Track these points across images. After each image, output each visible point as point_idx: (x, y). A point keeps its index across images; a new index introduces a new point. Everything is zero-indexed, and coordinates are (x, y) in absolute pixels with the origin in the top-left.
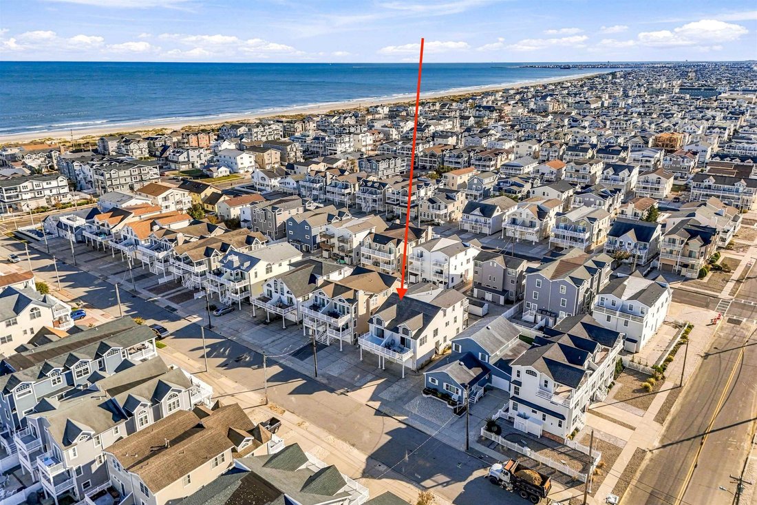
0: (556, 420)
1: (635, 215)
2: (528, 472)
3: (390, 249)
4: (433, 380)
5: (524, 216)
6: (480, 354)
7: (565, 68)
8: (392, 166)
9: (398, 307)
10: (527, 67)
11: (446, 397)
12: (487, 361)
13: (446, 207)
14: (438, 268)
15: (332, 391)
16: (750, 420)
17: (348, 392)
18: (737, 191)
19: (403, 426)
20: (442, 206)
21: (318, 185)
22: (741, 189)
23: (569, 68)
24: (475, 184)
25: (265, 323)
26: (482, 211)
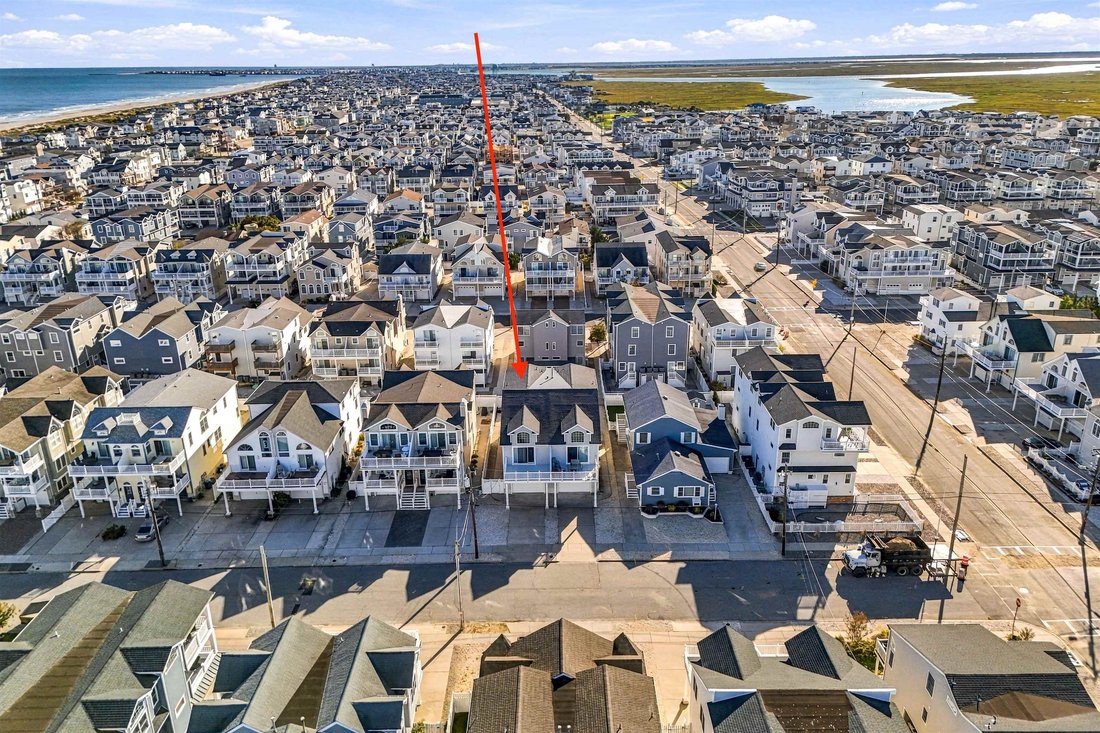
0: (842, 476)
1: (581, 242)
2: (894, 541)
3: (369, 341)
4: (656, 491)
5: (478, 263)
6: (683, 434)
7: (217, 75)
8: (160, 226)
9: (531, 408)
10: (152, 73)
11: (683, 505)
12: (693, 442)
13: (344, 271)
14: (467, 350)
15: (529, 566)
16: (933, 416)
17: (551, 557)
18: (641, 200)
19: (683, 565)
20: (338, 271)
21: (52, 276)
22: (645, 198)
23: (223, 74)
24: (341, 234)
25: (268, 518)
26: (411, 265)
